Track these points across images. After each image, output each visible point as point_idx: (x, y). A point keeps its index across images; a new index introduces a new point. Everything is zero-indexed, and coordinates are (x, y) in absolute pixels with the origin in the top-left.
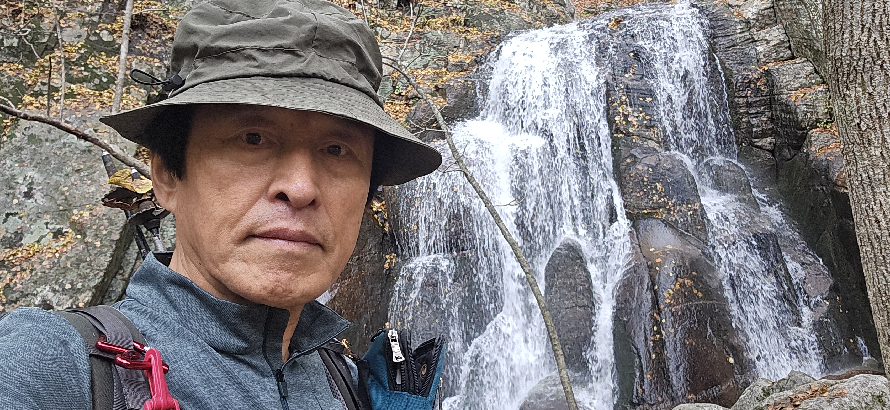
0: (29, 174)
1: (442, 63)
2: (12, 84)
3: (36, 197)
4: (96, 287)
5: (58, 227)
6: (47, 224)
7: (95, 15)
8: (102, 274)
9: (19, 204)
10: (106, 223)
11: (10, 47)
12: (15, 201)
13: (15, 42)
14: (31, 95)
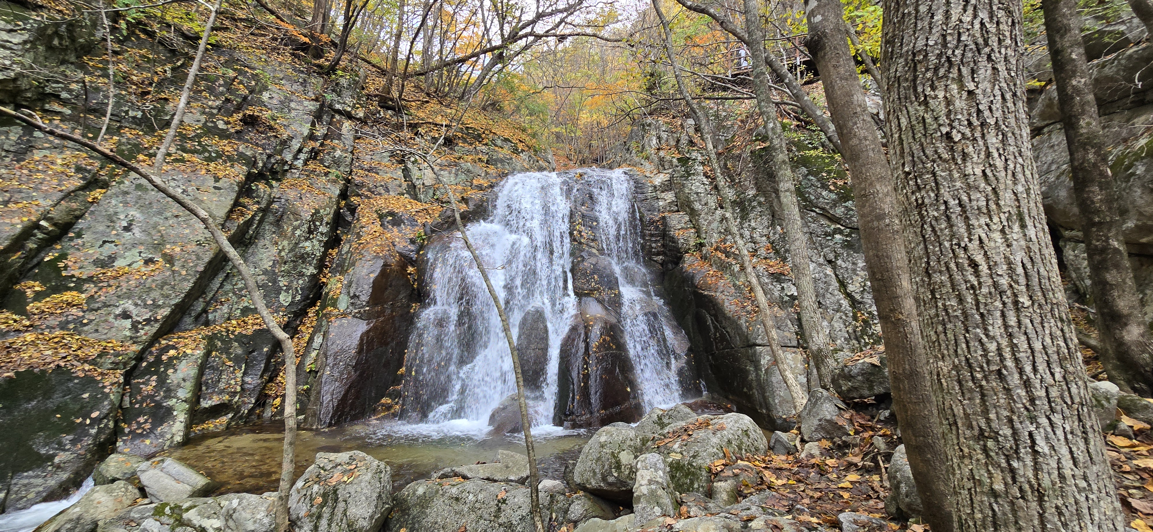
0: (131, 213)
1: (469, 184)
2: (129, 144)
3: (134, 231)
4: (176, 305)
5: (150, 256)
6: (140, 252)
7: (214, 108)
8: (183, 295)
9: (117, 235)
10: (194, 257)
11: (134, 118)
12: (114, 232)
13: (139, 114)
14: (146, 155)
